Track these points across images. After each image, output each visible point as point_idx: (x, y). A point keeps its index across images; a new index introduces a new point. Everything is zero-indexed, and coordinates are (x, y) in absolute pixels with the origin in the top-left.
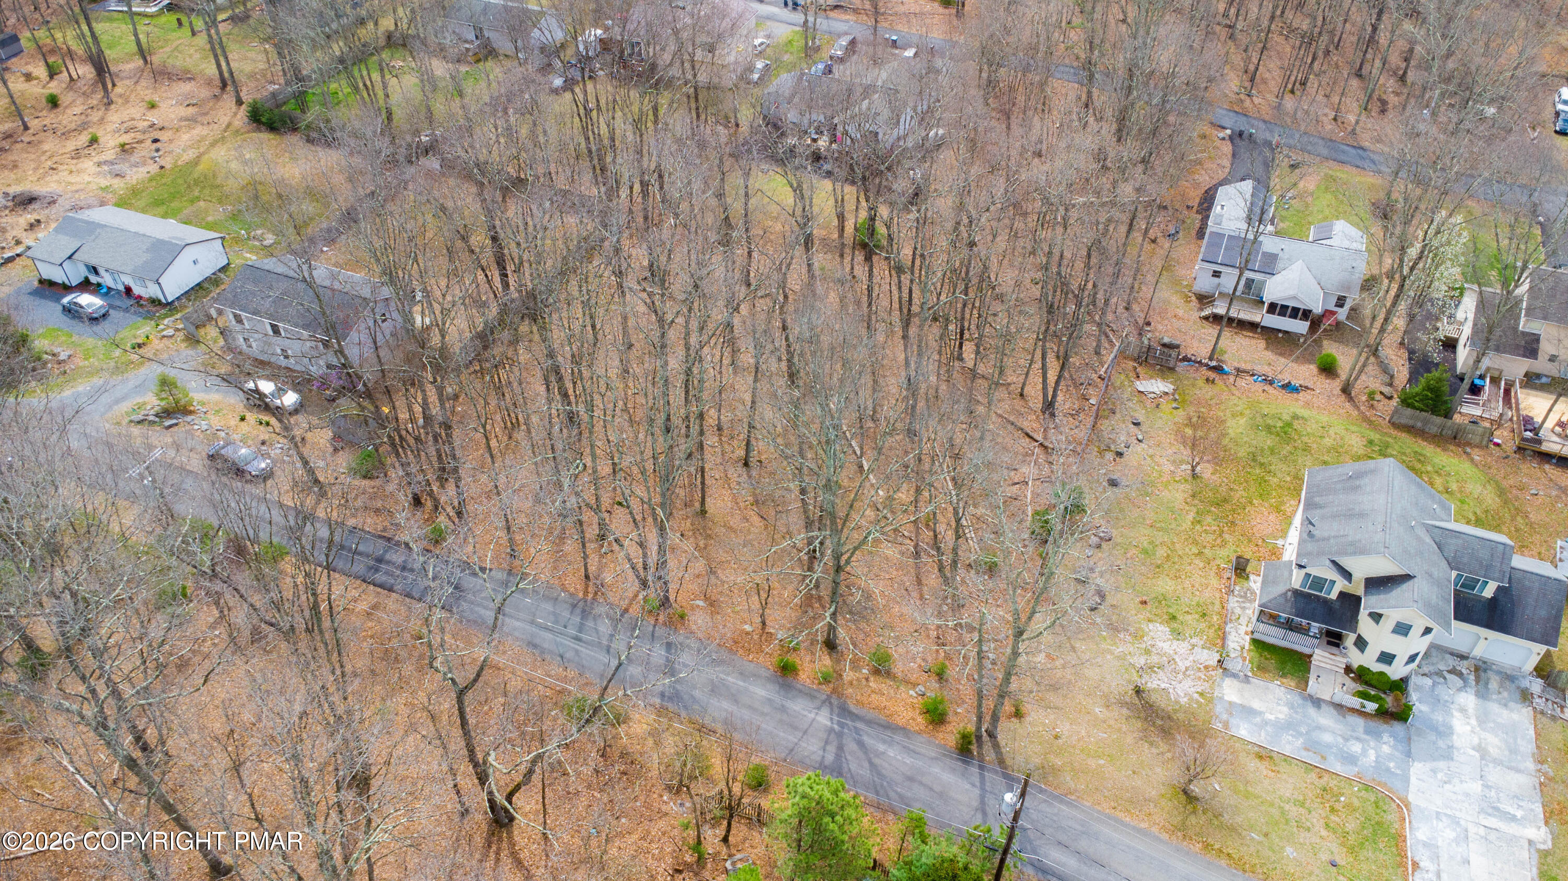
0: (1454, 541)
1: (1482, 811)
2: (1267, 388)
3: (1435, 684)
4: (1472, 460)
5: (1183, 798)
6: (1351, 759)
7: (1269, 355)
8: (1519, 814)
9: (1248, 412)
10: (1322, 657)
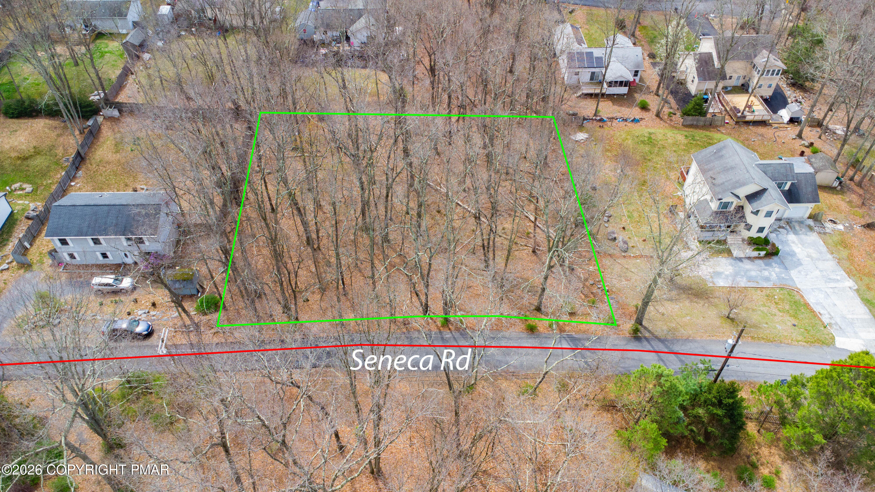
0: (769, 169)
1: (826, 282)
2: (625, 123)
3: (777, 235)
4: (722, 133)
5: (729, 320)
6: (767, 279)
7: (616, 108)
8: (839, 278)
9: (629, 137)
10: (731, 239)
